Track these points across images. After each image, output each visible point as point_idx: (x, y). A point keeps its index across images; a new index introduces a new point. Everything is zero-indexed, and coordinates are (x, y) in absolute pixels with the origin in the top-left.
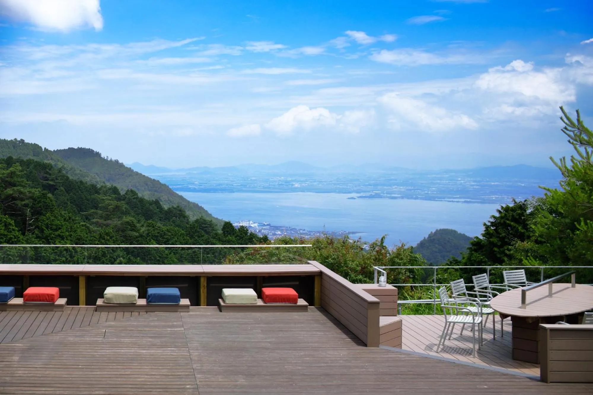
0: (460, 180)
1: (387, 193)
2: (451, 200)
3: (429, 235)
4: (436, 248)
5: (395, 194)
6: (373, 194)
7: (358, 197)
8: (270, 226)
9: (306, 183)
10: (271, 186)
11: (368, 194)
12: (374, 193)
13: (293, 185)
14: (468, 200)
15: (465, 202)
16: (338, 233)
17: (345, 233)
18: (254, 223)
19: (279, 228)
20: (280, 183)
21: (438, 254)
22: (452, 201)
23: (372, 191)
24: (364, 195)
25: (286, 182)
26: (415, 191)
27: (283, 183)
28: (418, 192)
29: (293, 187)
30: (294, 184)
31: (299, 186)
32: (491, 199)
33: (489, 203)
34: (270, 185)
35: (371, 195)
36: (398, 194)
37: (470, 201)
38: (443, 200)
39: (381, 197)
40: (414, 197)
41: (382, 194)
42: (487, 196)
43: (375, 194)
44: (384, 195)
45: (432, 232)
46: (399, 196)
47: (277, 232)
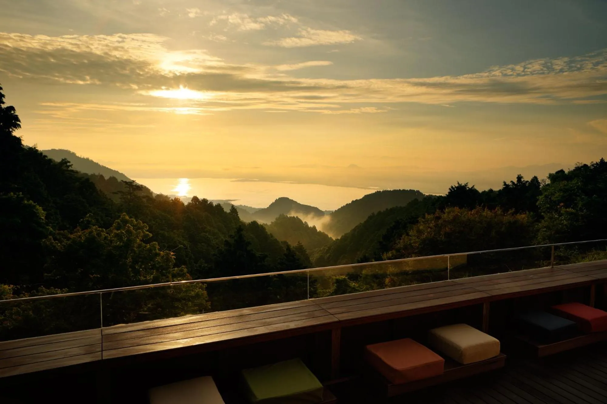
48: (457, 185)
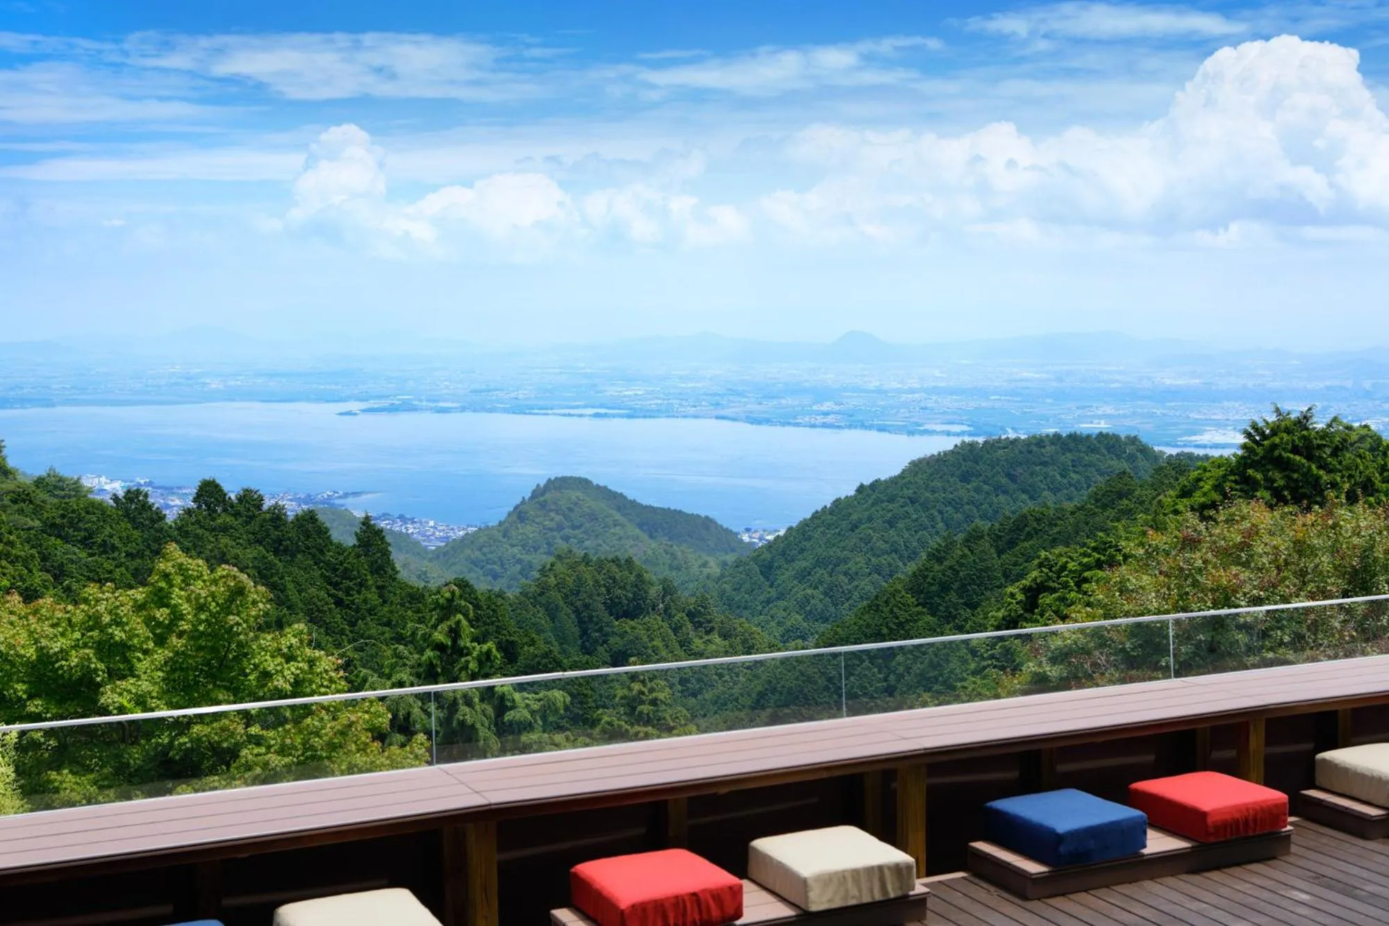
0: (584, 368)
1: (428, 401)
2: (567, 411)
3: (534, 491)
4: (552, 520)
5: (446, 401)
6: (397, 402)
7: (364, 411)
8: (153, 488)
9: (237, 380)
10: (150, 389)
11: (385, 403)
12: (399, 400)
13: (205, 384)
14: (602, 411)
15: (597, 415)
16: (319, 496)
17: (336, 495)
18: (111, 480)
19: (176, 490)
20: (172, 381)
21: (555, 533)
22: (570, 415)
23: (395, 396)
24: (376, 406)
25: (187, 378)
26: (490, 394)
27: (180, 380)
28: (497, 395)
29: (206, 389)
30: (208, 381)
31: (221, 387)
32: (648, 407)
33: (645, 417)
34: (147, 386)
35: (393, 404)
36: (453, 402)
37: (606, 414)
38: (550, 412)
39: (414, 409)
40: (489, 406)
41: (417, 403)
42: (639, 403)
43: (400, 402)
44: (421, 404)
45: (538, 485)
46: (455, 405)
47: (172, 500)
48: (1272, 418)
